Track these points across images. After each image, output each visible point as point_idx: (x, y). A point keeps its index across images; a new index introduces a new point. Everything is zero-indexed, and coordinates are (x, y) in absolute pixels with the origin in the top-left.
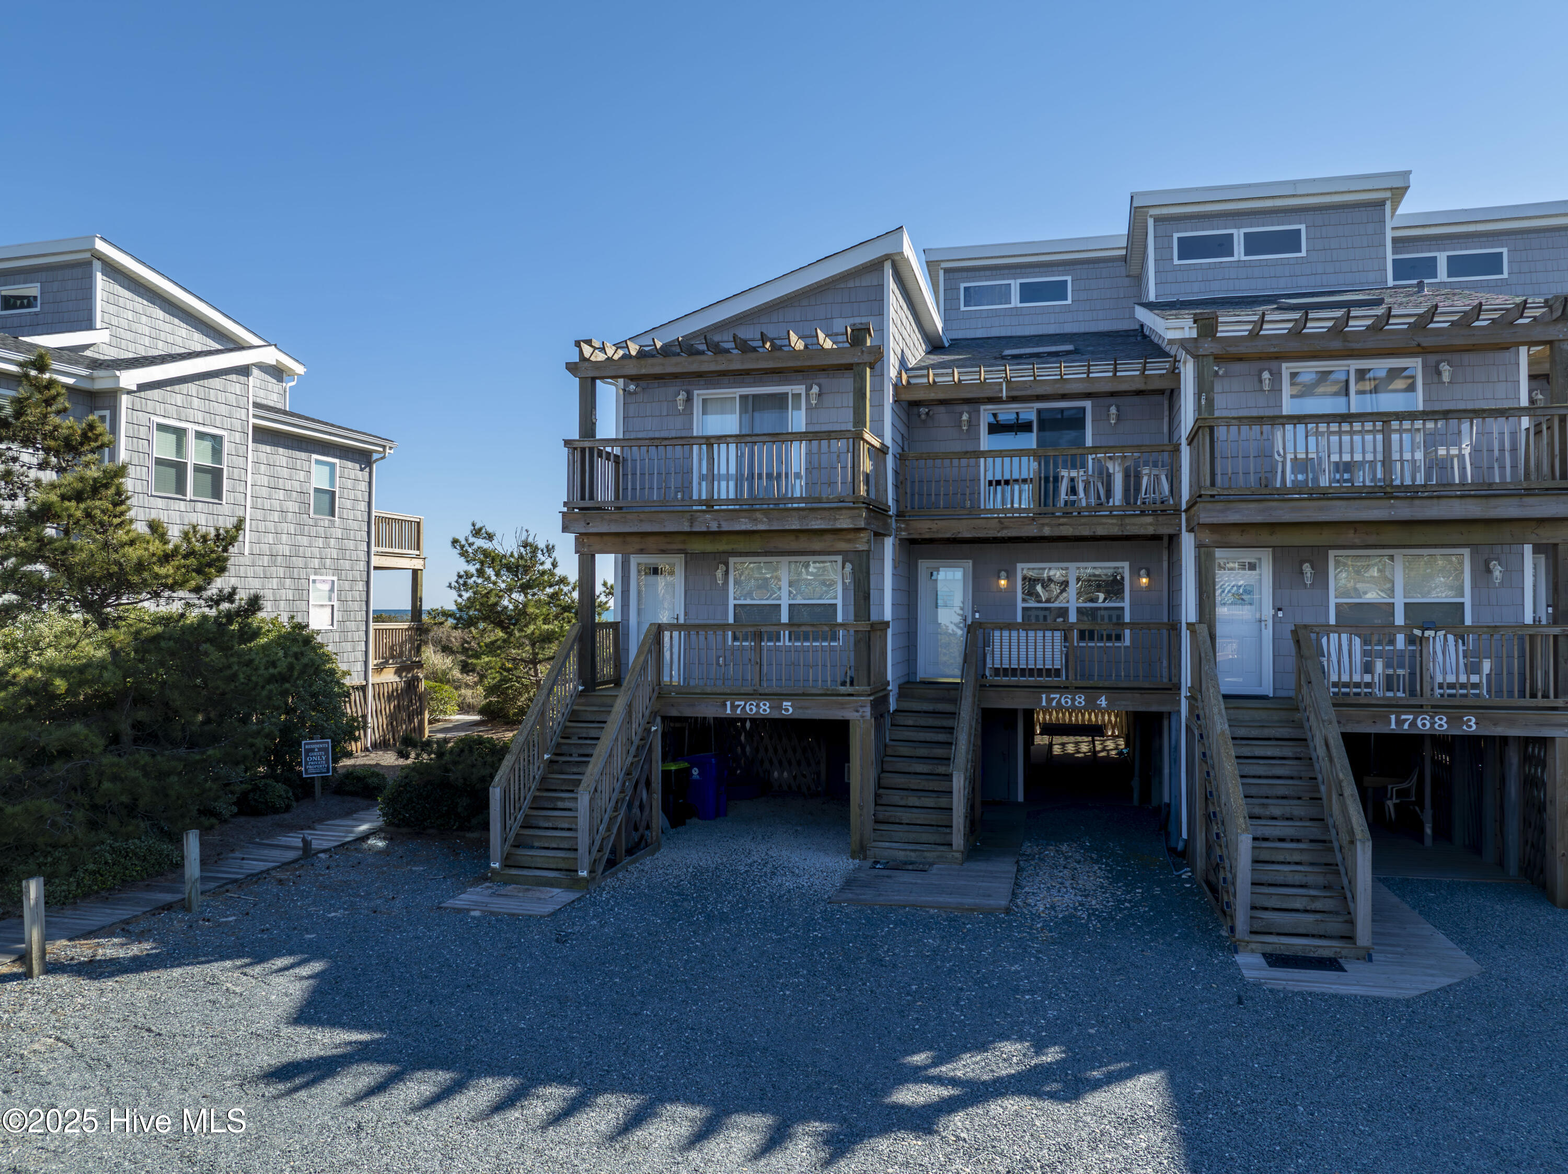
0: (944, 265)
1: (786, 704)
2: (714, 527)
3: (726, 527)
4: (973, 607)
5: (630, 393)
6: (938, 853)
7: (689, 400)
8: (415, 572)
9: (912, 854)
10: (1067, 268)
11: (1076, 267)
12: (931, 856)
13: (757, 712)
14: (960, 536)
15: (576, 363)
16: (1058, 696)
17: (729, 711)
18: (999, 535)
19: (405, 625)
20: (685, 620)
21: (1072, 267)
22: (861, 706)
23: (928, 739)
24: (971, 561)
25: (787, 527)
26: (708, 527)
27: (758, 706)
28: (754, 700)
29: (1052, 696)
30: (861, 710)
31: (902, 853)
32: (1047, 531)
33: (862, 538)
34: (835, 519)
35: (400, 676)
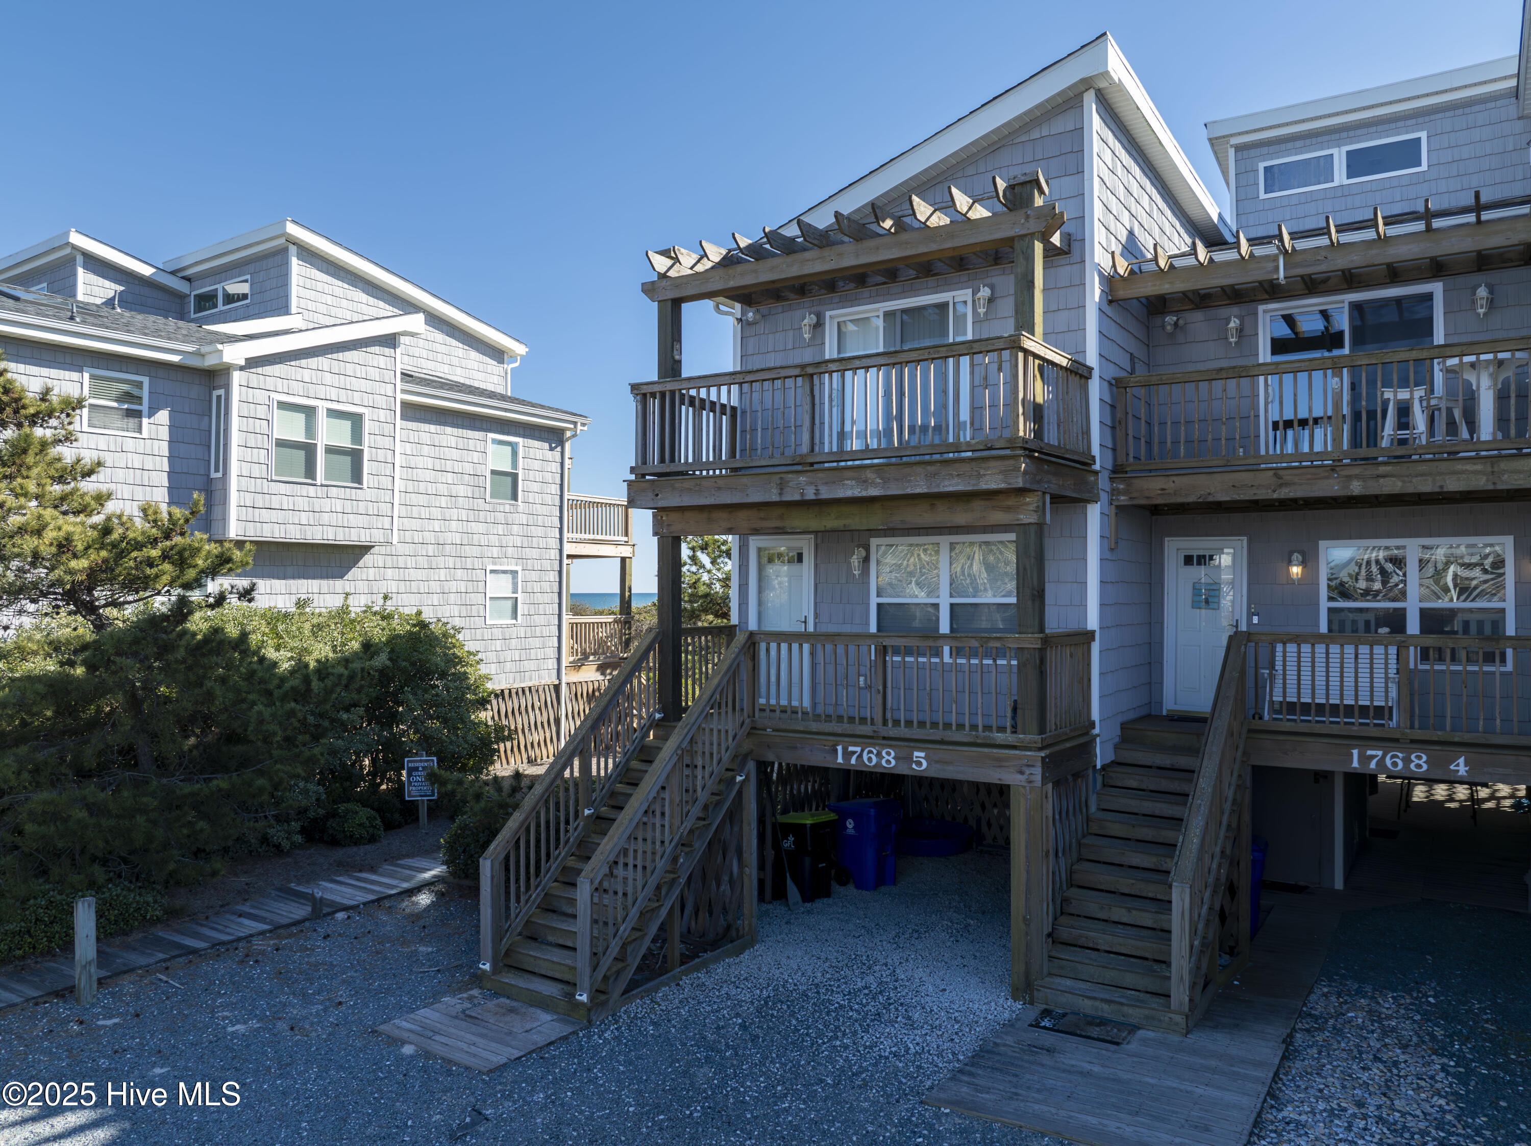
0: (1235, 141)
1: (918, 754)
2: (810, 495)
3: (825, 494)
4: (1249, 608)
5: (749, 324)
6: (1147, 1012)
7: (819, 325)
8: (623, 560)
9: (1106, 1007)
10: (1420, 120)
11: (1433, 117)
12: (1134, 1014)
13: (878, 764)
14: (1210, 499)
15: (653, 283)
16: (1380, 753)
17: (840, 760)
18: (1275, 496)
19: (610, 619)
20: (815, 624)
21: (1427, 119)
22: (1028, 766)
23: (1157, 813)
24: (1245, 539)
25: (909, 491)
26: (802, 494)
27: (879, 755)
28: (874, 745)
29: (1369, 752)
30: (1028, 772)
31: (1088, 1002)
32: (1356, 488)
33: (1028, 504)
34: (979, 476)
35: (603, 674)
